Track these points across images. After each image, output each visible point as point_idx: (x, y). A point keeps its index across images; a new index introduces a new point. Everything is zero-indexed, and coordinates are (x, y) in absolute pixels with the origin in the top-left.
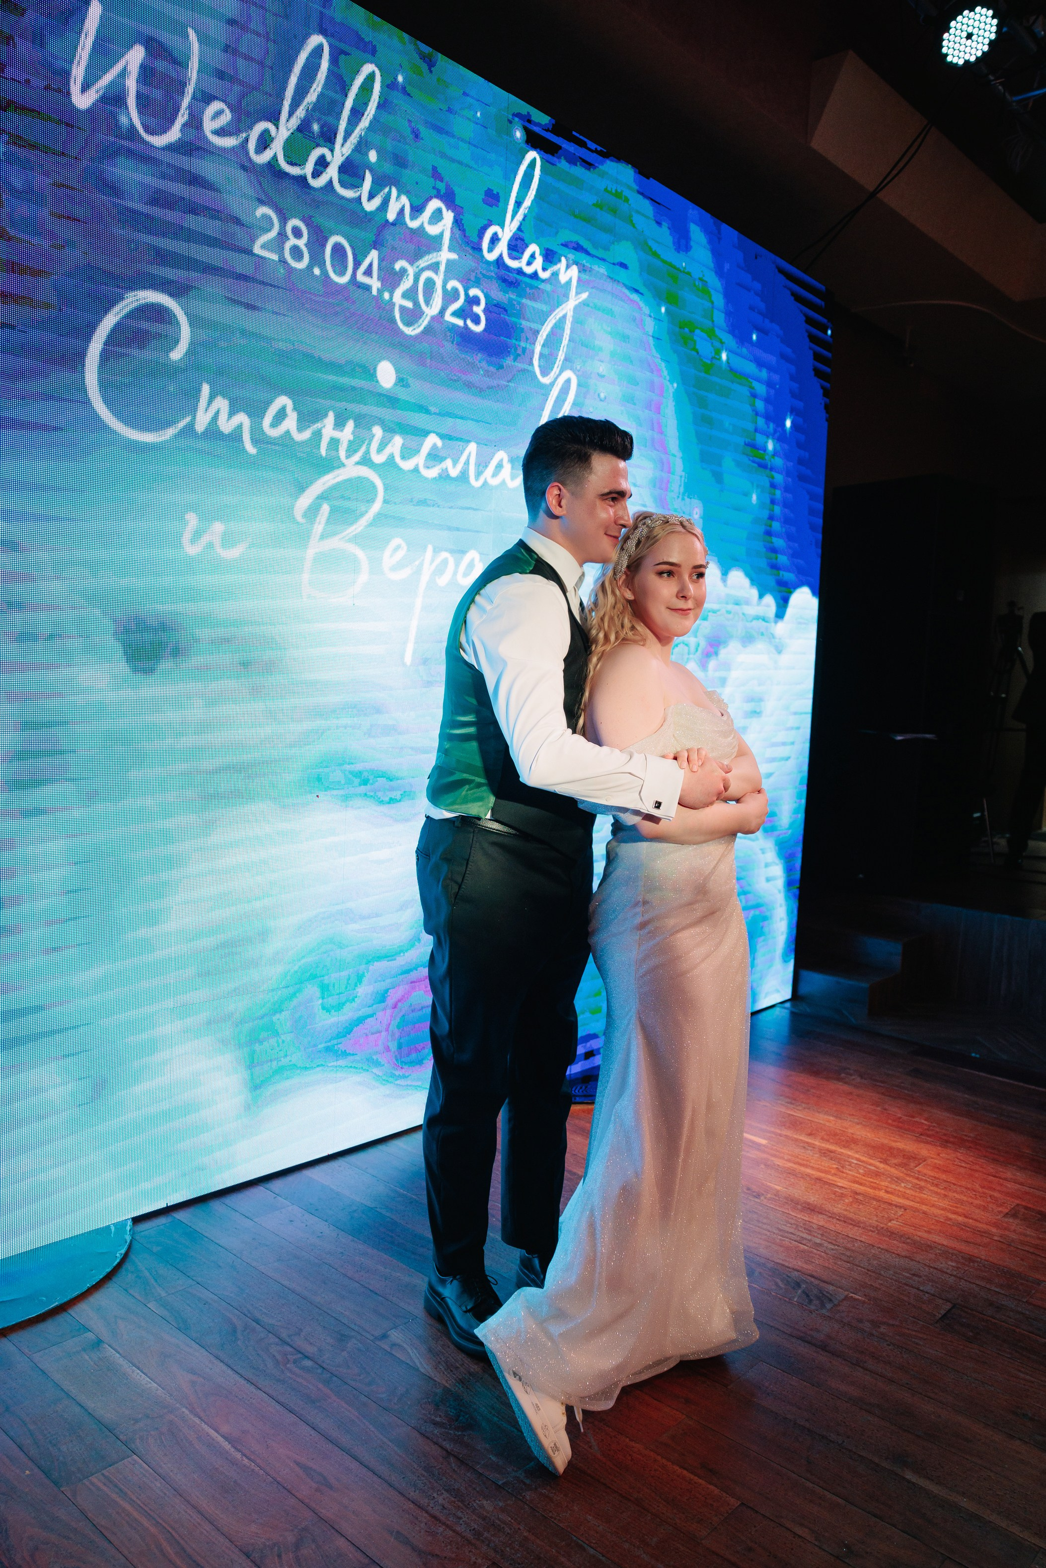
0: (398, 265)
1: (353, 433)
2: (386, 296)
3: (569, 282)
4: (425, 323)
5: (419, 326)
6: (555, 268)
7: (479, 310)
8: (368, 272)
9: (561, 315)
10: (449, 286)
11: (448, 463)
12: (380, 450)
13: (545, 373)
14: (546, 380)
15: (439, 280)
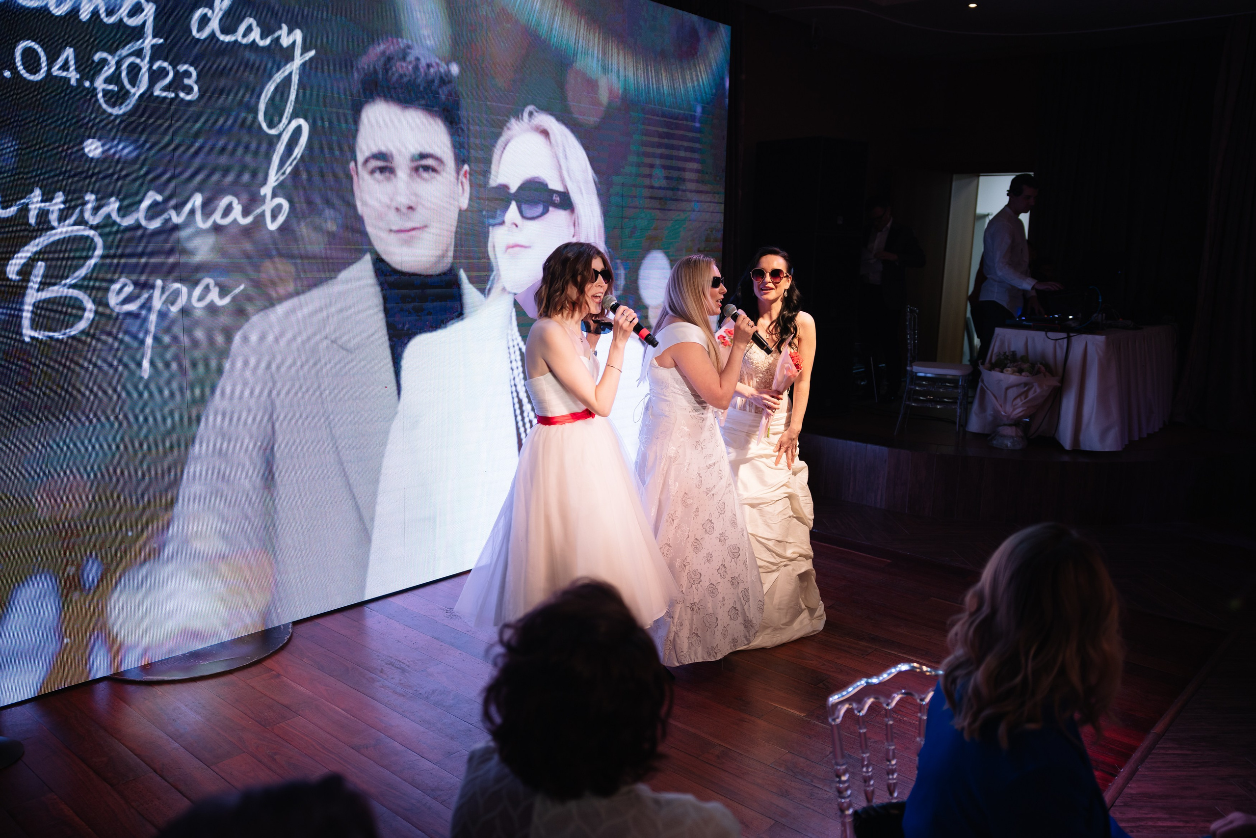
0: (97, 57)
1: (64, 202)
2: (87, 84)
3: (293, 45)
4: (134, 101)
5: (126, 106)
6: (275, 35)
7: (191, 82)
8: (65, 67)
9: (286, 73)
10: (157, 65)
11: (172, 213)
12: (95, 212)
13: (272, 124)
14: (274, 132)
15: (144, 65)
